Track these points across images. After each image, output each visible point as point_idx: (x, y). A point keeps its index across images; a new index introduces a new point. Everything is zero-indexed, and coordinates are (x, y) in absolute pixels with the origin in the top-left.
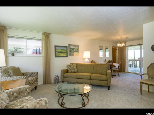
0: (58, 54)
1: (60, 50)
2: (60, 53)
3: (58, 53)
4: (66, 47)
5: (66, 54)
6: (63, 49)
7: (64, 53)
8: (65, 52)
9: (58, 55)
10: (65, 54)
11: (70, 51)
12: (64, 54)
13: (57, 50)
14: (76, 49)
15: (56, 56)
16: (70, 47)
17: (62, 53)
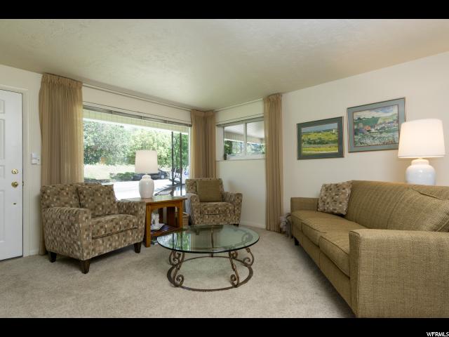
0: (308, 150)
1: (313, 137)
2: (315, 143)
3: (308, 145)
4: (339, 120)
5: (336, 144)
6: (325, 131)
7: (327, 143)
8: (334, 137)
9: (309, 152)
10: (334, 148)
11: (356, 132)
12: (328, 145)
13: (303, 138)
14: (386, 118)
15: (301, 156)
16: (356, 118)
17: (322, 142)
